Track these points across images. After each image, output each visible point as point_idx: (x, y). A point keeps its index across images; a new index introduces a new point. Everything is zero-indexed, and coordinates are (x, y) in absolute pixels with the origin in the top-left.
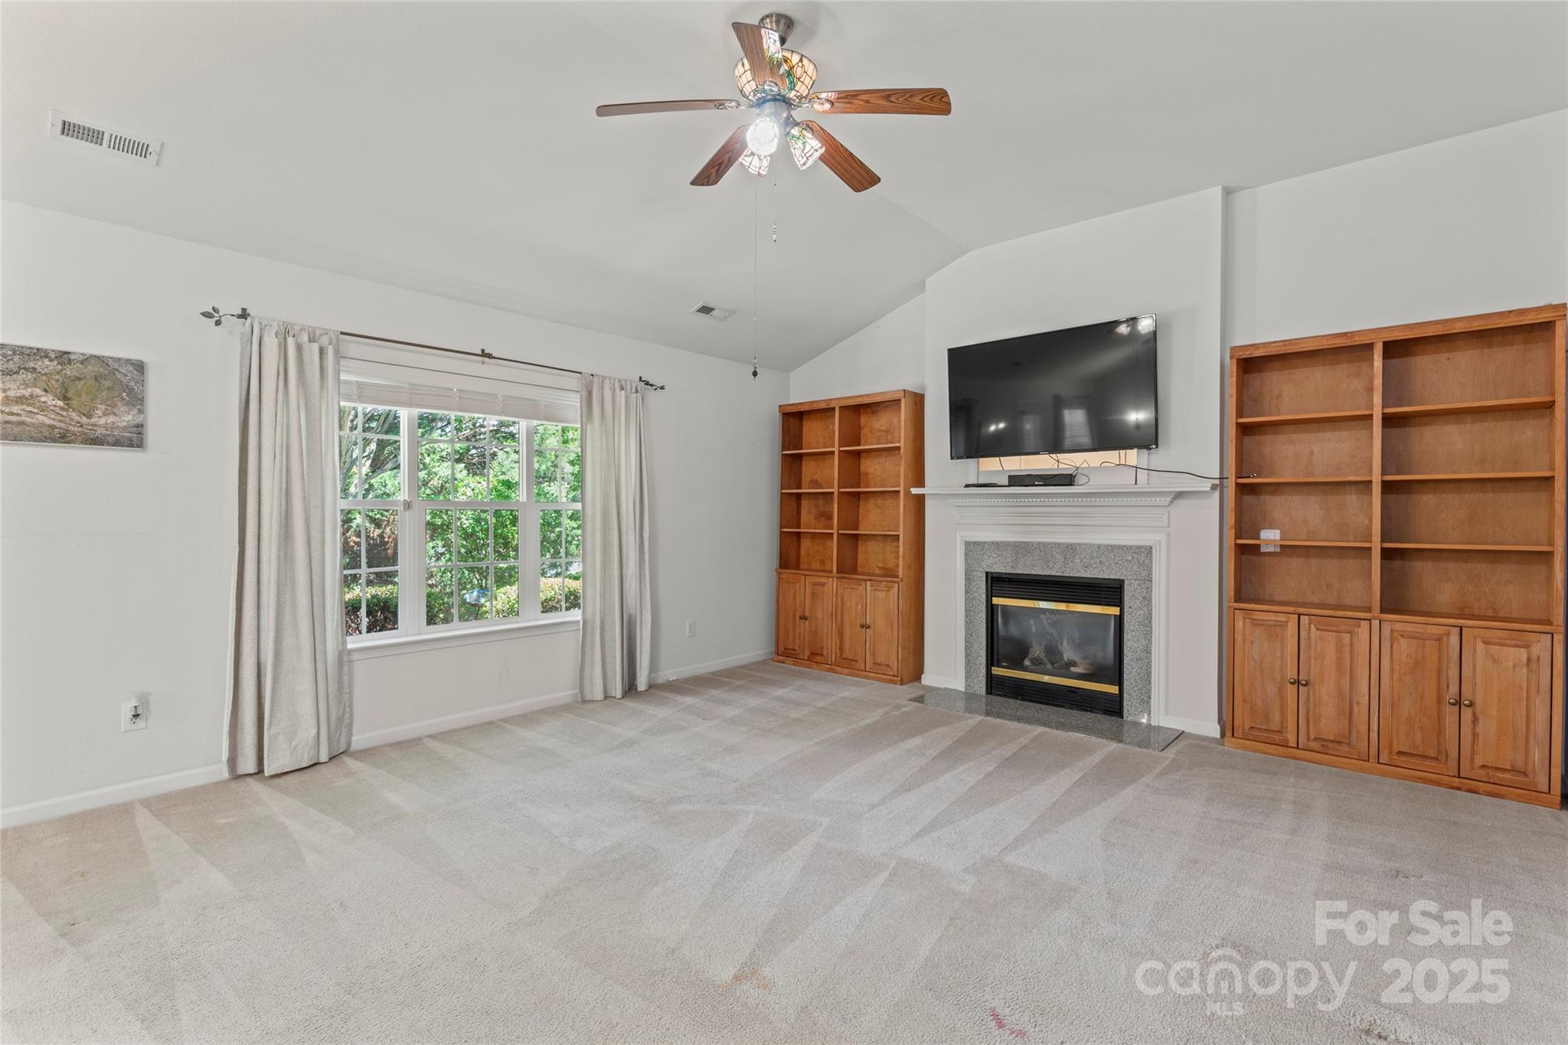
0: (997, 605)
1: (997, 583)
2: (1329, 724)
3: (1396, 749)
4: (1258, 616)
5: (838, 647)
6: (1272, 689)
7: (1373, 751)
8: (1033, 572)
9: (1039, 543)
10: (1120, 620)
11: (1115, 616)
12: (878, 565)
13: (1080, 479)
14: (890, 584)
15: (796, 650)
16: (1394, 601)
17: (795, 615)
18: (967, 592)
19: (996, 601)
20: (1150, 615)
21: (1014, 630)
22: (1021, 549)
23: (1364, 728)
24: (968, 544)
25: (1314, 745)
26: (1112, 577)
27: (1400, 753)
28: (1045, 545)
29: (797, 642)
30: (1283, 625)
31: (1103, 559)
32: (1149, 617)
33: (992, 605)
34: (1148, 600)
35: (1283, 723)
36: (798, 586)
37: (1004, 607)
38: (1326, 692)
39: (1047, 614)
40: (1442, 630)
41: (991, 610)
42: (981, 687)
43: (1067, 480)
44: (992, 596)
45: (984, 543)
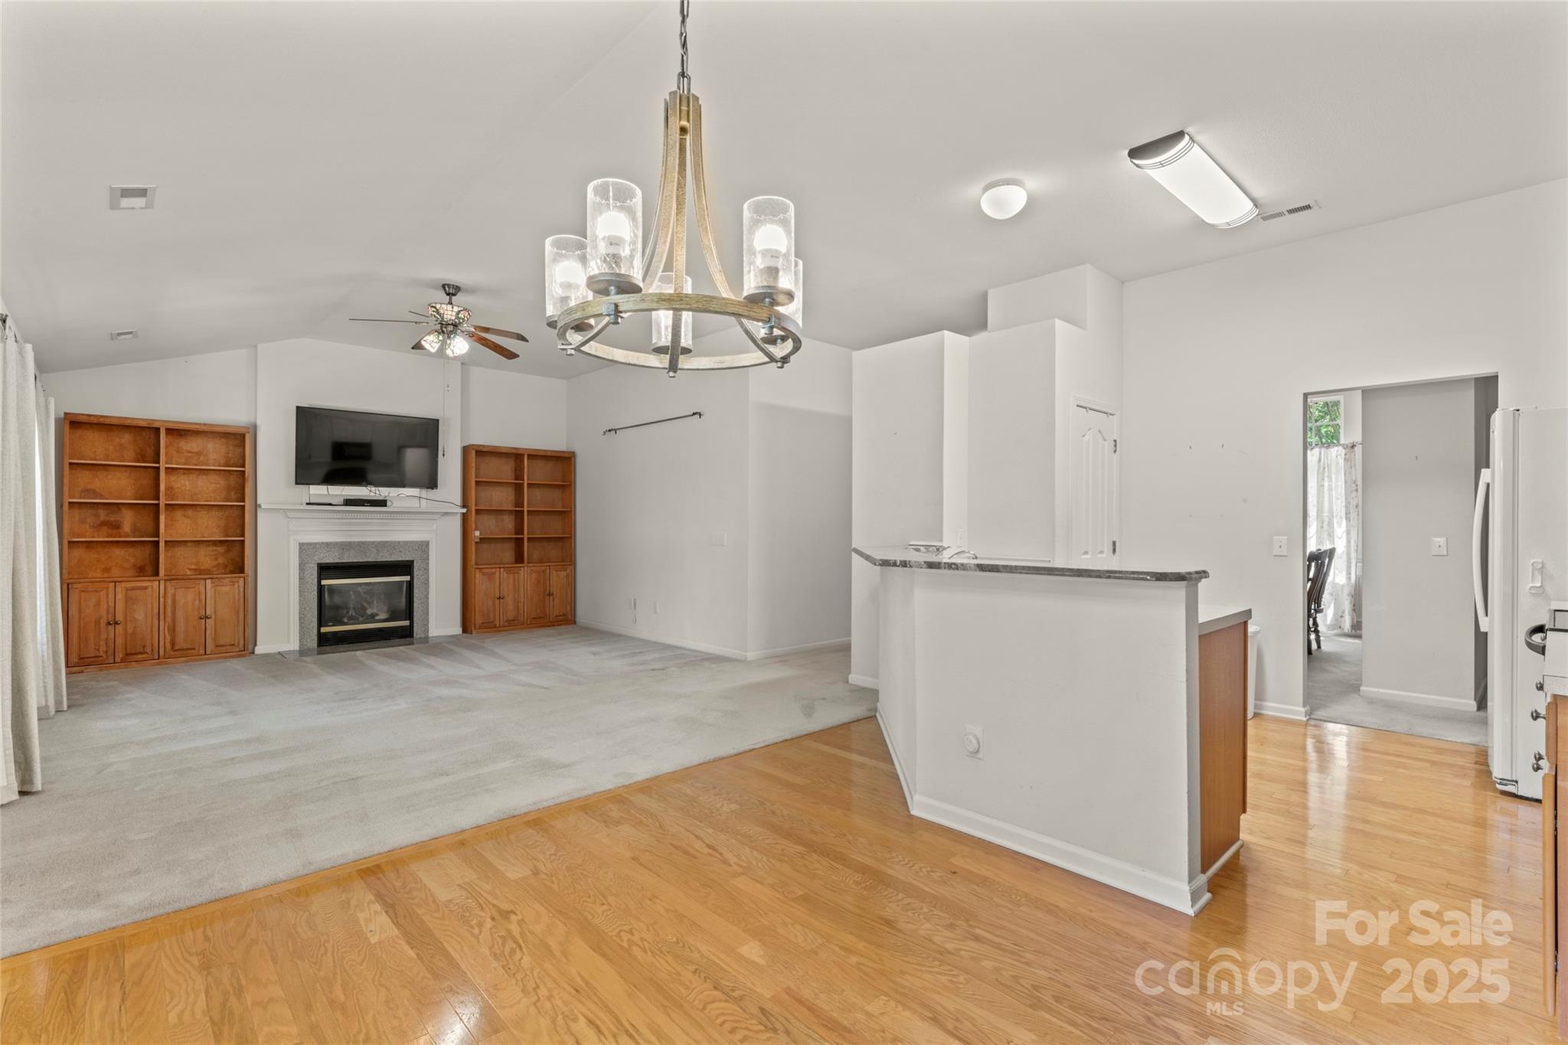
0: (324, 585)
1: (325, 570)
2: (511, 615)
3: (532, 617)
4: (485, 571)
5: (168, 641)
6: (490, 603)
7: (525, 620)
8: (355, 561)
9: (360, 542)
10: (410, 584)
11: (407, 581)
12: (190, 567)
13: (389, 503)
14: (235, 580)
15: (102, 657)
16: (519, 558)
17: (97, 623)
18: (300, 579)
19: (324, 582)
20: (428, 577)
21: (337, 600)
22: (345, 546)
23: (522, 612)
24: (301, 545)
25: (506, 624)
26: (407, 559)
27: (534, 618)
28: (363, 543)
29: (103, 648)
30: (494, 573)
31: (401, 549)
32: (427, 579)
33: (321, 585)
34: (427, 570)
35: (495, 618)
36: (103, 594)
37: (328, 585)
38: (510, 600)
39: (363, 587)
40: (543, 568)
41: (321, 588)
42: (313, 642)
43: (382, 503)
44: (321, 580)
45: (316, 544)
